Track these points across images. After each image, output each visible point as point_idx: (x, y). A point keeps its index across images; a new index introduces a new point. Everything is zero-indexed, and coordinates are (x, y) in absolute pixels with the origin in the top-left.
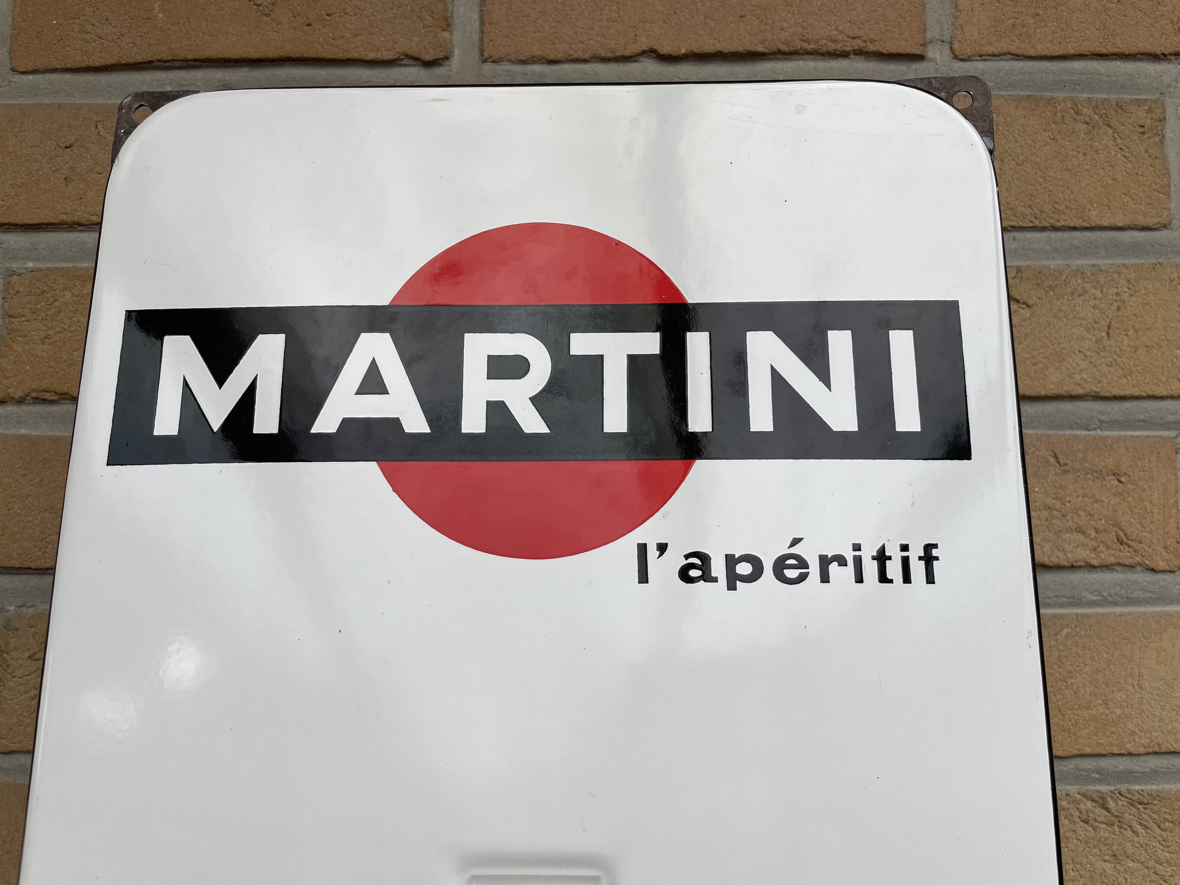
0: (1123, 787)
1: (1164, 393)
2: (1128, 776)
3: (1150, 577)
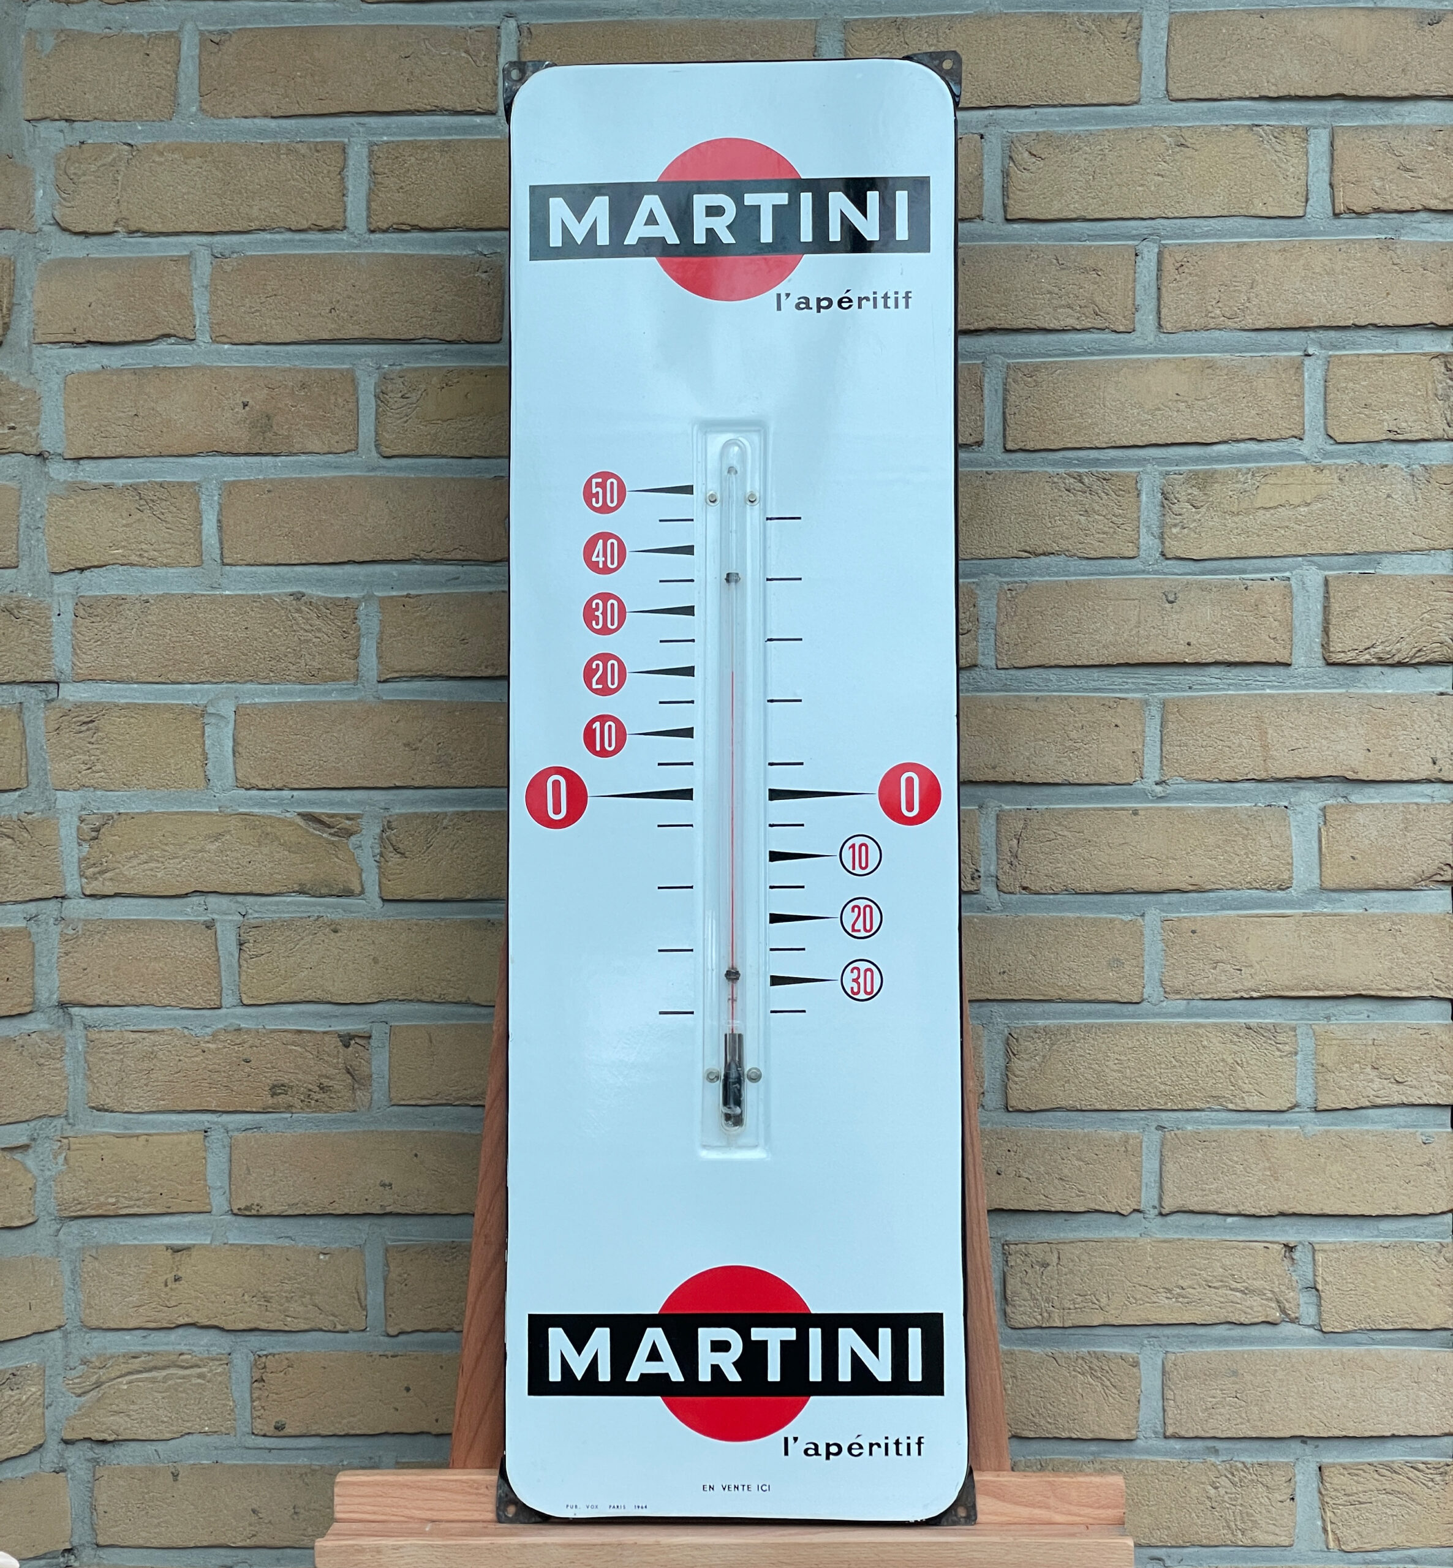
0: (1094, 470)
1: (1129, 216)
2: (1096, 462)
3: (1114, 336)
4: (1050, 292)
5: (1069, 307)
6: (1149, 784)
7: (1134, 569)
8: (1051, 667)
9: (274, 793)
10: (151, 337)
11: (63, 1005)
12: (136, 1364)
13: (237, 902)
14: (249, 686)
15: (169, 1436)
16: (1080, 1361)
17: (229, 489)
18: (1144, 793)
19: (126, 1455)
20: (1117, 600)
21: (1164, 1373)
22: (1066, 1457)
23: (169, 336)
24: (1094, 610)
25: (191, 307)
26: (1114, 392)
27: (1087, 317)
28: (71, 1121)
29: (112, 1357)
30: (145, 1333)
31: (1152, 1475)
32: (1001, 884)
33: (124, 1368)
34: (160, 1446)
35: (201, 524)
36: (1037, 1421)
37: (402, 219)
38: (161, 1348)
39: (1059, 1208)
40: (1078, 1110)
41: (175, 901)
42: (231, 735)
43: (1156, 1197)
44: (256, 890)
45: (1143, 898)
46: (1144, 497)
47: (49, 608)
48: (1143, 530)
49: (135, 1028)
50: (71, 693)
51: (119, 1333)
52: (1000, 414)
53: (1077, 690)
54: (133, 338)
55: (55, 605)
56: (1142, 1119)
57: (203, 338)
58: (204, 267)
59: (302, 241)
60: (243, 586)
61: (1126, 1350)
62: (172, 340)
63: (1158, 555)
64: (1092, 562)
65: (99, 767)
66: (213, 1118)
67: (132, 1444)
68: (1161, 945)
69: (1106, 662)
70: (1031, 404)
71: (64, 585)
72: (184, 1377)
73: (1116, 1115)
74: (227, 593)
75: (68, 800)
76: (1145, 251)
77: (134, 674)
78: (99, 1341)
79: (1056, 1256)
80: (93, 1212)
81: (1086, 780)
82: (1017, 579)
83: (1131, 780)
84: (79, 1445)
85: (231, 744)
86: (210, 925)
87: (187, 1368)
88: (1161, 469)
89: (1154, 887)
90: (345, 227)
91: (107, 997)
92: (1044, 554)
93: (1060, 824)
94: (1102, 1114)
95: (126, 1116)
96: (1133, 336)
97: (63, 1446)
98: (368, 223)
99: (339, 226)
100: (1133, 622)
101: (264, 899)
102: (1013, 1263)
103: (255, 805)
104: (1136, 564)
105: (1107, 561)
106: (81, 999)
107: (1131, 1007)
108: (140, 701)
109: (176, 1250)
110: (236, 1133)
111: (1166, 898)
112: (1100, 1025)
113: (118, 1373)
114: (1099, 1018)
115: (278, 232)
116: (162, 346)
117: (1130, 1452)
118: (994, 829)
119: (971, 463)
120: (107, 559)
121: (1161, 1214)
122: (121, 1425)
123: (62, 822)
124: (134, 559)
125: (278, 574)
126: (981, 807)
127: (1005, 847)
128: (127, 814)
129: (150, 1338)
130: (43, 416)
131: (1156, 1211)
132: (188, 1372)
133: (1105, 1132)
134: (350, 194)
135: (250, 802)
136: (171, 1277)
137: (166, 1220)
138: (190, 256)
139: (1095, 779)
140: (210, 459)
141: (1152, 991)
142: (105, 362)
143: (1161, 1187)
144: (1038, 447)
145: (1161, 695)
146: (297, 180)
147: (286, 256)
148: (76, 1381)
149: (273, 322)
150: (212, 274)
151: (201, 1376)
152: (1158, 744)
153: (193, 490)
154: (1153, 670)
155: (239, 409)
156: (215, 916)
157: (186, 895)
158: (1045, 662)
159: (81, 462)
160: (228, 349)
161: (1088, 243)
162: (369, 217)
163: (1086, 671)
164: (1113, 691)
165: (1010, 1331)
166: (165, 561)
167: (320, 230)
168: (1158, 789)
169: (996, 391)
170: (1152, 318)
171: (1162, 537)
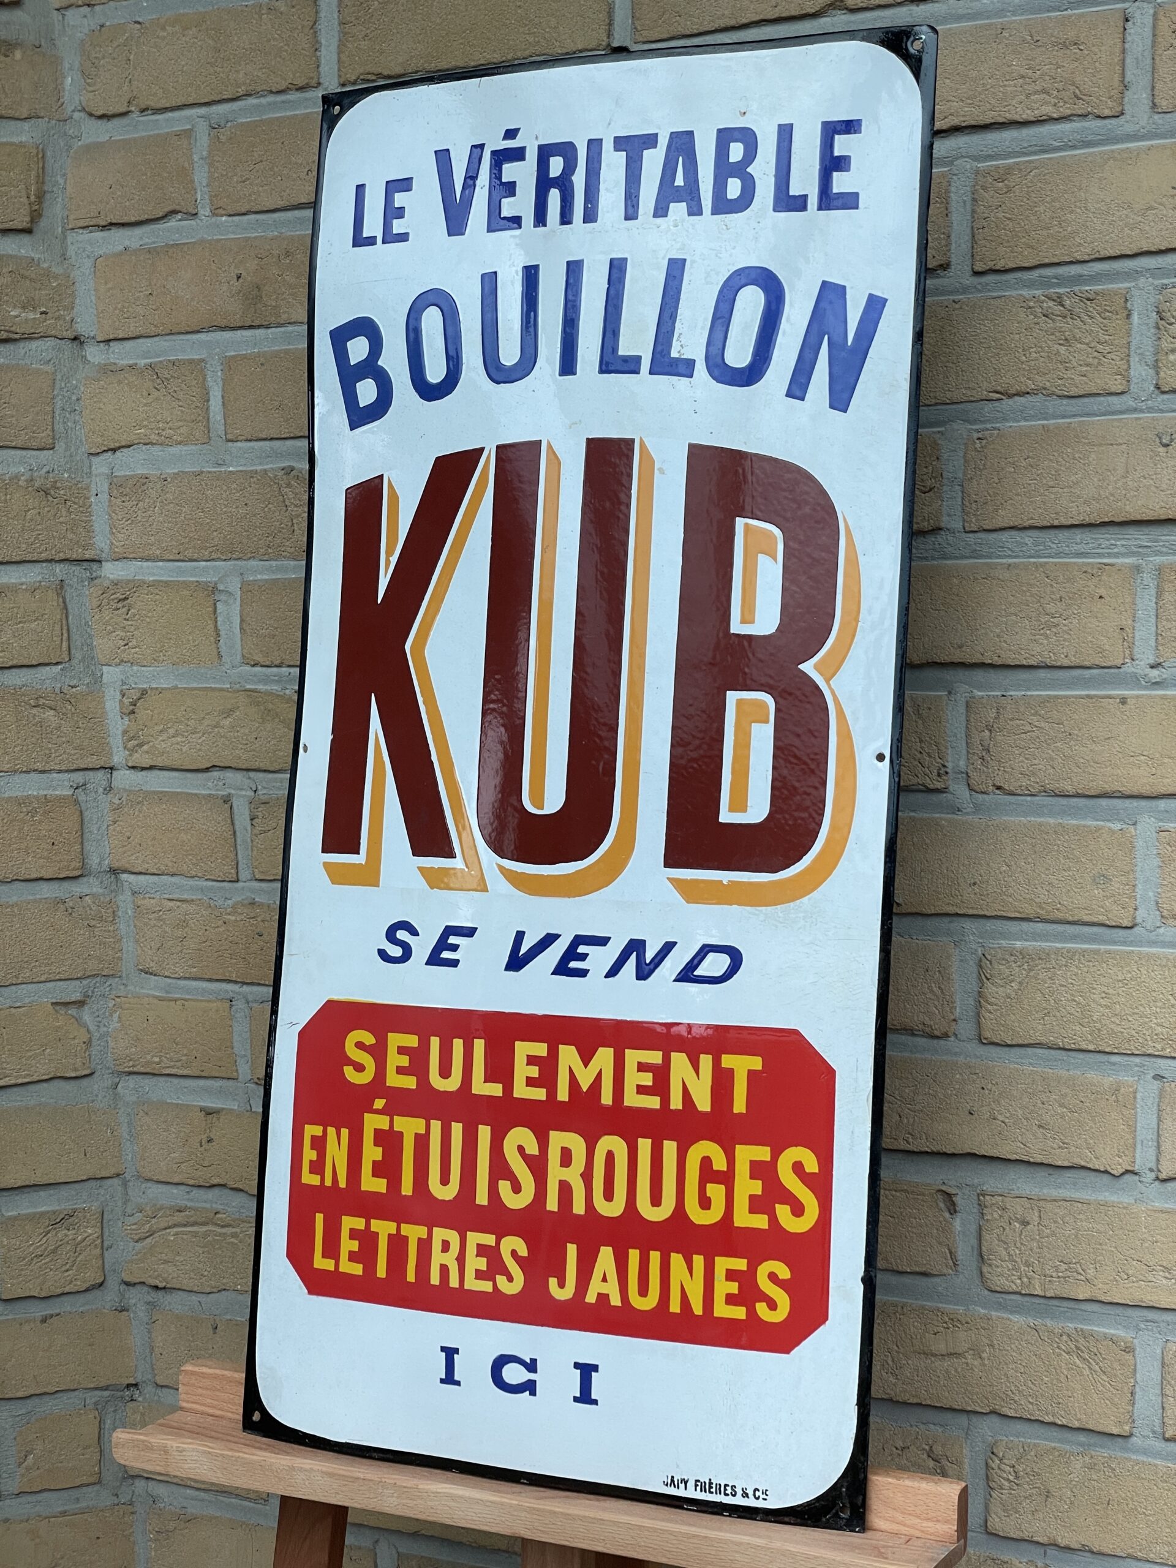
4: (1022, 77)
5: (1044, 91)
6: (1141, 667)
7: (1124, 407)
8: (1025, 528)
9: (275, 670)
10: (161, 214)
11: (114, 871)
12: (179, 1218)
13: (250, 778)
14: (253, 563)
15: (208, 1290)
16: (1065, 1338)
17: (229, 364)
18: (1135, 676)
19: (174, 1302)
20: (1101, 445)
21: (1163, 1365)
22: (1053, 1445)
23: (174, 212)
24: (1074, 459)
25: (192, 181)
26: (1097, 192)
27: (1065, 102)
28: (125, 982)
29: (161, 1209)
30: (188, 1189)
31: (1149, 1481)
32: (972, 782)
33: (171, 1221)
34: (203, 1298)
35: (208, 401)
36: (1016, 1398)
37: (369, 68)
38: (199, 1205)
39: (1039, 1159)
40: (1060, 1049)
41: (200, 775)
42: (238, 612)
43: (1154, 1158)
44: (262, 766)
45: (1135, 803)
46: (1135, 318)
47: (88, 488)
48: (1134, 359)
49: (171, 897)
50: (111, 571)
51: (169, 1187)
52: (968, 231)
53: (1058, 555)
54: (146, 217)
55: (93, 486)
56: (1136, 1065)
57: (204, 212)
58: (203, 139)
59: (283, 102)
60: (243, 461)
61: (1119, 1332)
62: (179, 216)
63: (1152, 388)
64: (1073, 401)
65: (134, 643)
66: (236, 988)
67: (180, 1293)
68: (1157, 862)
69: (1087, 520)
70: (1001, 215)
71: (101, 466)
72: (220, 1234)
73: (1105, 1058)
74: (231, 469)
75: (111, 674)
76: (1137, 15)
77: (158, 552)
78: (155, 1190)
79: (1037, 1214)
80: (142, 1070)
81: (1066, 662)
82: (989, 426)
83: (1118, 662)
84: (138, 1287)
85: (239, 621)
86: (227, 800)
87: (223, 1227)
88: (1157, 282)
89: (1146, 790)
90: (319, 84)
91: (146, 866)
92: (1018, 394)
93: (1036, 714)
94: (1091, 1055)
95: (166, 979)
96: (1121, 120)
97: (123, 1287)
98: (340, 76)
99: (313, 82)
100: (1121, 471)
101: (270, 776)
102: (989, 1217)
103: (260, 682)
104: (1127, 401)
105: (1092, 399)
106: (127, 866)
107: (1121, 932)
108: (164, 579)
109: (209, 1112)
110: (256, 1005)
111: (1162, 804)
112: (1085, 951)
113: (166, 1225)
114: (1085, 942)
115: (262, 96)
116: (172, 223)
117: (1125, 1449)
118: (963, 718)
119: (938, 292)
120: (132, 438)
121: (1157, 1178)
122: (170, 1274)
123: (107, 697)
124: (154, 438)
125: (271, 448)
126: (950, 693)
127: (976, 740)
128: (157, 689)
129: (192, 1194)
130: (77, 301)
131: (1153, 1175)
132: (224, 1230)
133: (1092, 1076)
134: (323, 49)
135: (255, 679)
136: (204, 1137)
137: (202, 1082)
138: (191, 130)
139: (1076, 661)
140: (213, 334)
141: (1146, 915)
142: (127, 243)
143: (1158, 1147)
144: (1011, 265)
145: (1158, 559)
146: (274, 39)
147: (271, 121)
148: (134, 1227)
149: (261, 189)
150: (209, 146)
151: (234, 1235)
152: (1153, 620)
153: (198, 366)
154: (1146, 530)
155: (234, 281)
156: (233, 792)
157: (207, 770)
158: (1017, 522)
159: (111, 344)
160: (226, 221)
161: (1069, 12)
162: (339, 70)
163: (1066, 533)
164: (1100, 555)
165: (986, 1292)
166: (179, 439)
167: (297, 90)
168: (1154, 673)
169: (965, 202)
170: (1145, 95)
171: (1156, 367)
